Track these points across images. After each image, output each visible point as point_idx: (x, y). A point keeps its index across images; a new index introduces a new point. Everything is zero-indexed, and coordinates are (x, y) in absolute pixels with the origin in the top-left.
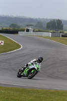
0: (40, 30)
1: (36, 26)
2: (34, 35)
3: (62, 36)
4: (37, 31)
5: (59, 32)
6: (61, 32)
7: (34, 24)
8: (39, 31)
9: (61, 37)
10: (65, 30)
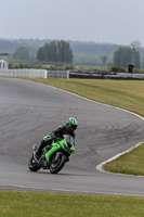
0: (24, 64)
1: (15, 55)
2: (11, 75)
3: (71, 76)
4: (17, 68)
5: (64, 67)
6: (67, 69)
7: (11, 52)
8: (22, 67)
9: (68, 79)
10: (77, 64)
